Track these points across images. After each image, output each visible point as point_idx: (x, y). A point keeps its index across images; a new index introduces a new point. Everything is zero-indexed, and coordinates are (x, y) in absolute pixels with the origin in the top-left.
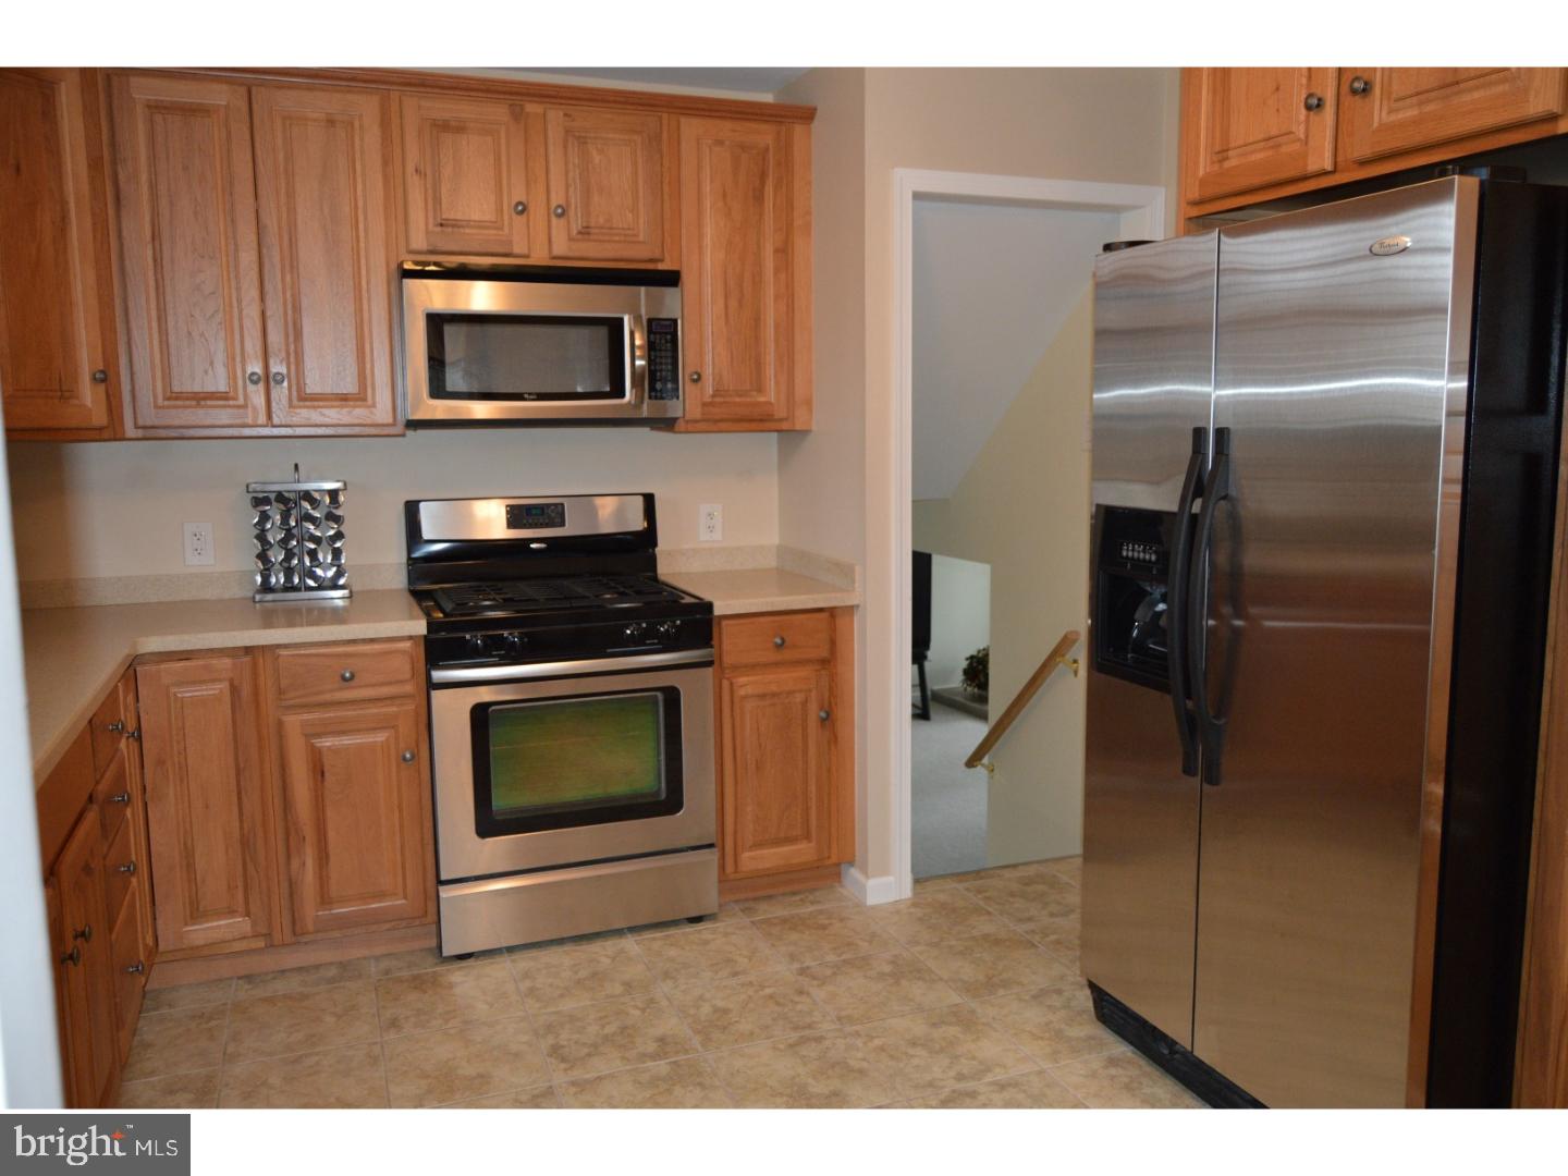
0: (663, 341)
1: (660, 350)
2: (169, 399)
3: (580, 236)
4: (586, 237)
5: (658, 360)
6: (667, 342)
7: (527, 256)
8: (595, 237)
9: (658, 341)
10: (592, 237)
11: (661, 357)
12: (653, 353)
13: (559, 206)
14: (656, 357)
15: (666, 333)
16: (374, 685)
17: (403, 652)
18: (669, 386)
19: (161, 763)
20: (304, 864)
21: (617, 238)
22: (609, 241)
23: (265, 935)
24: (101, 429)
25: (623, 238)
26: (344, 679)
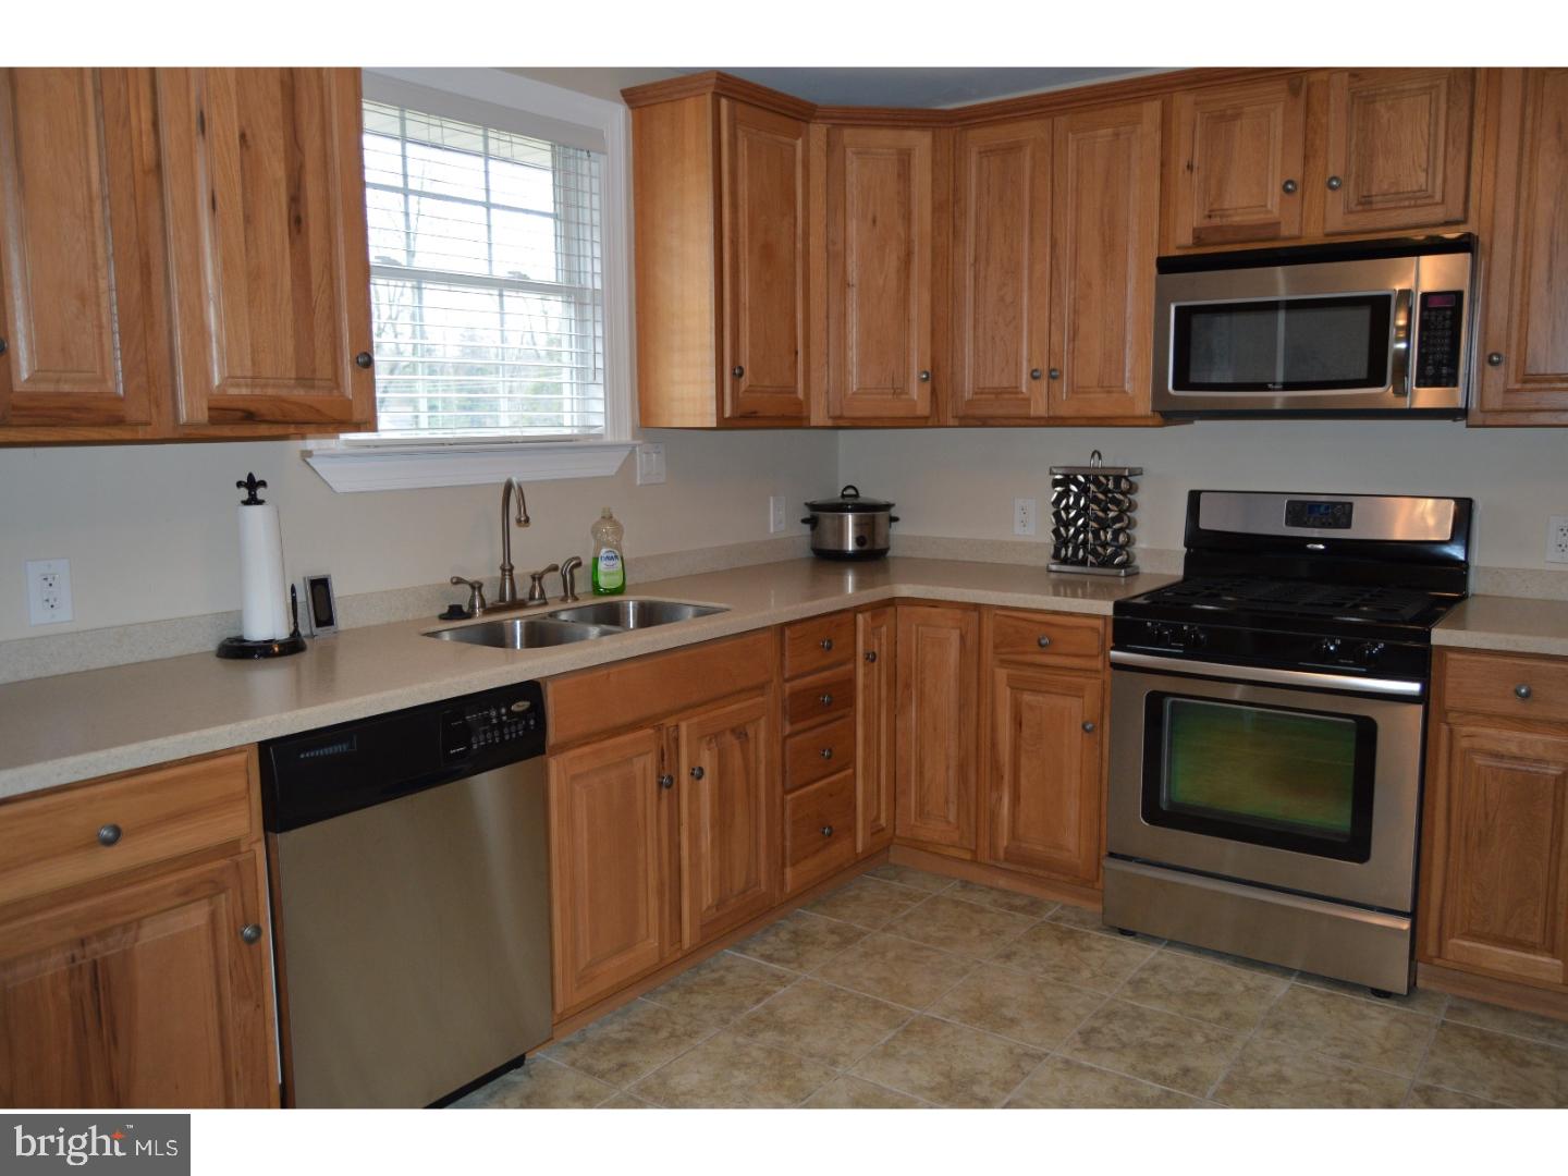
0: (1440, 318)
1: (1435, 329)
2: (976, 393)
3: (1360, 208)
4: (1367, 207)
5: (1431, 342)
6: (1445, 319)
7: (1299, 238)
8: (1380, 206)
9: (1433, 318)
10: (1374, 207)
11: (1435, 337)
12: (1425, 333)
13: (1334, 178)
14: (1428, 337)
15: (1446, 309)
16: (1067, 655)
17: (1093, 629)
18: (1445, 371)
19: (907, 686)
20: (1001, 798)
21: (1407, 203)
22: (1395, 208)
23: (971, 851)
24: (926, 418)
25: (1413, 202)
26: (1041, 645)
